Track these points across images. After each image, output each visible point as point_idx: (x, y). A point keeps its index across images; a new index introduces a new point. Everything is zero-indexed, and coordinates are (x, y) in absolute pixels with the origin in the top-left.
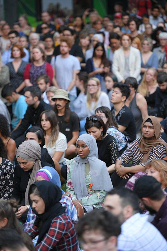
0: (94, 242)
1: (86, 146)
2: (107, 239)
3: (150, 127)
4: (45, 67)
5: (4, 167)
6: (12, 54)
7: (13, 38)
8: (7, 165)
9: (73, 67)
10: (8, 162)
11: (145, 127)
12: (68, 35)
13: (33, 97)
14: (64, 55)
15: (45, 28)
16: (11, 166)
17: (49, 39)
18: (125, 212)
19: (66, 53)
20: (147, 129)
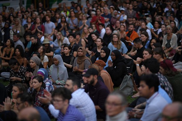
0: (58, 101)
1: (57, 60)
2: (64, 100)
3: (81, 52)
4: (41, 26)
5: (21, 69)
6: (27, 20)
7: (27, 14)
8: (22, 69)
9: (52, 27)
10: (23, 67)
11: (79, 51)
12: (49, 13)
13: (35, 39)
14: (48, 22)
15: (41, 10)
16: (24, 69)
17: (42, 14)
18: (74, 88)
19: (49, 21)
20: (80, 52)
